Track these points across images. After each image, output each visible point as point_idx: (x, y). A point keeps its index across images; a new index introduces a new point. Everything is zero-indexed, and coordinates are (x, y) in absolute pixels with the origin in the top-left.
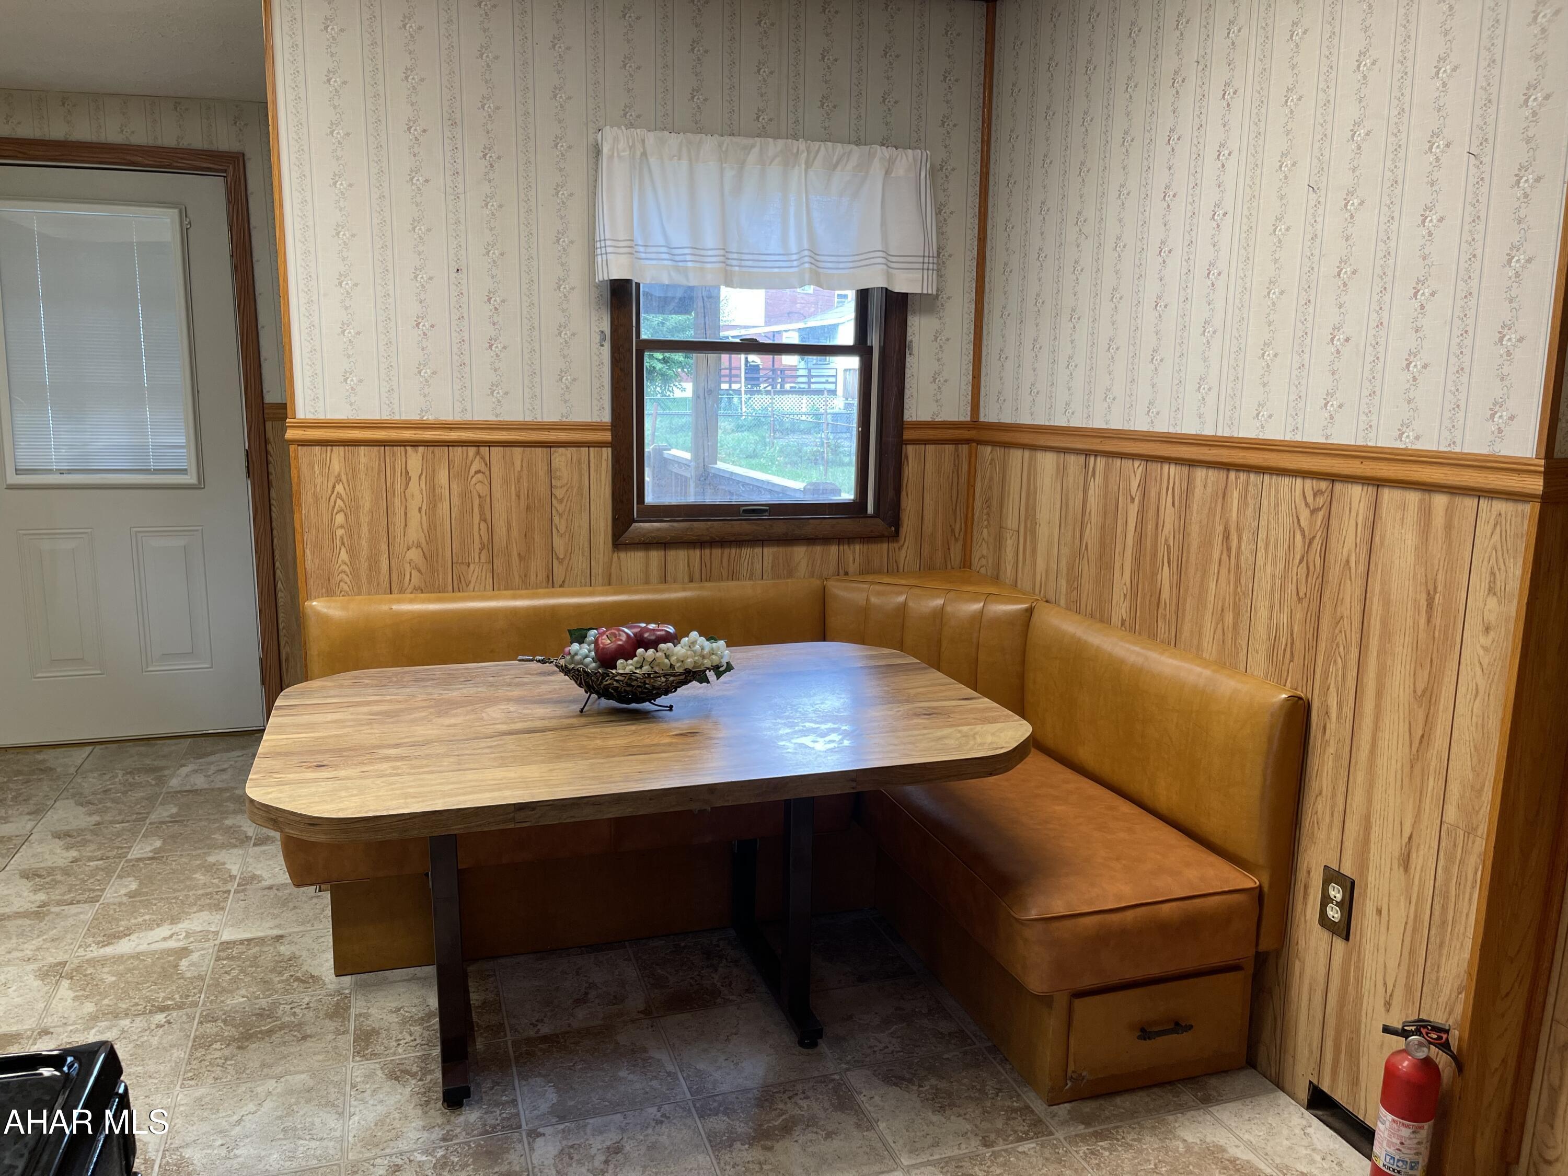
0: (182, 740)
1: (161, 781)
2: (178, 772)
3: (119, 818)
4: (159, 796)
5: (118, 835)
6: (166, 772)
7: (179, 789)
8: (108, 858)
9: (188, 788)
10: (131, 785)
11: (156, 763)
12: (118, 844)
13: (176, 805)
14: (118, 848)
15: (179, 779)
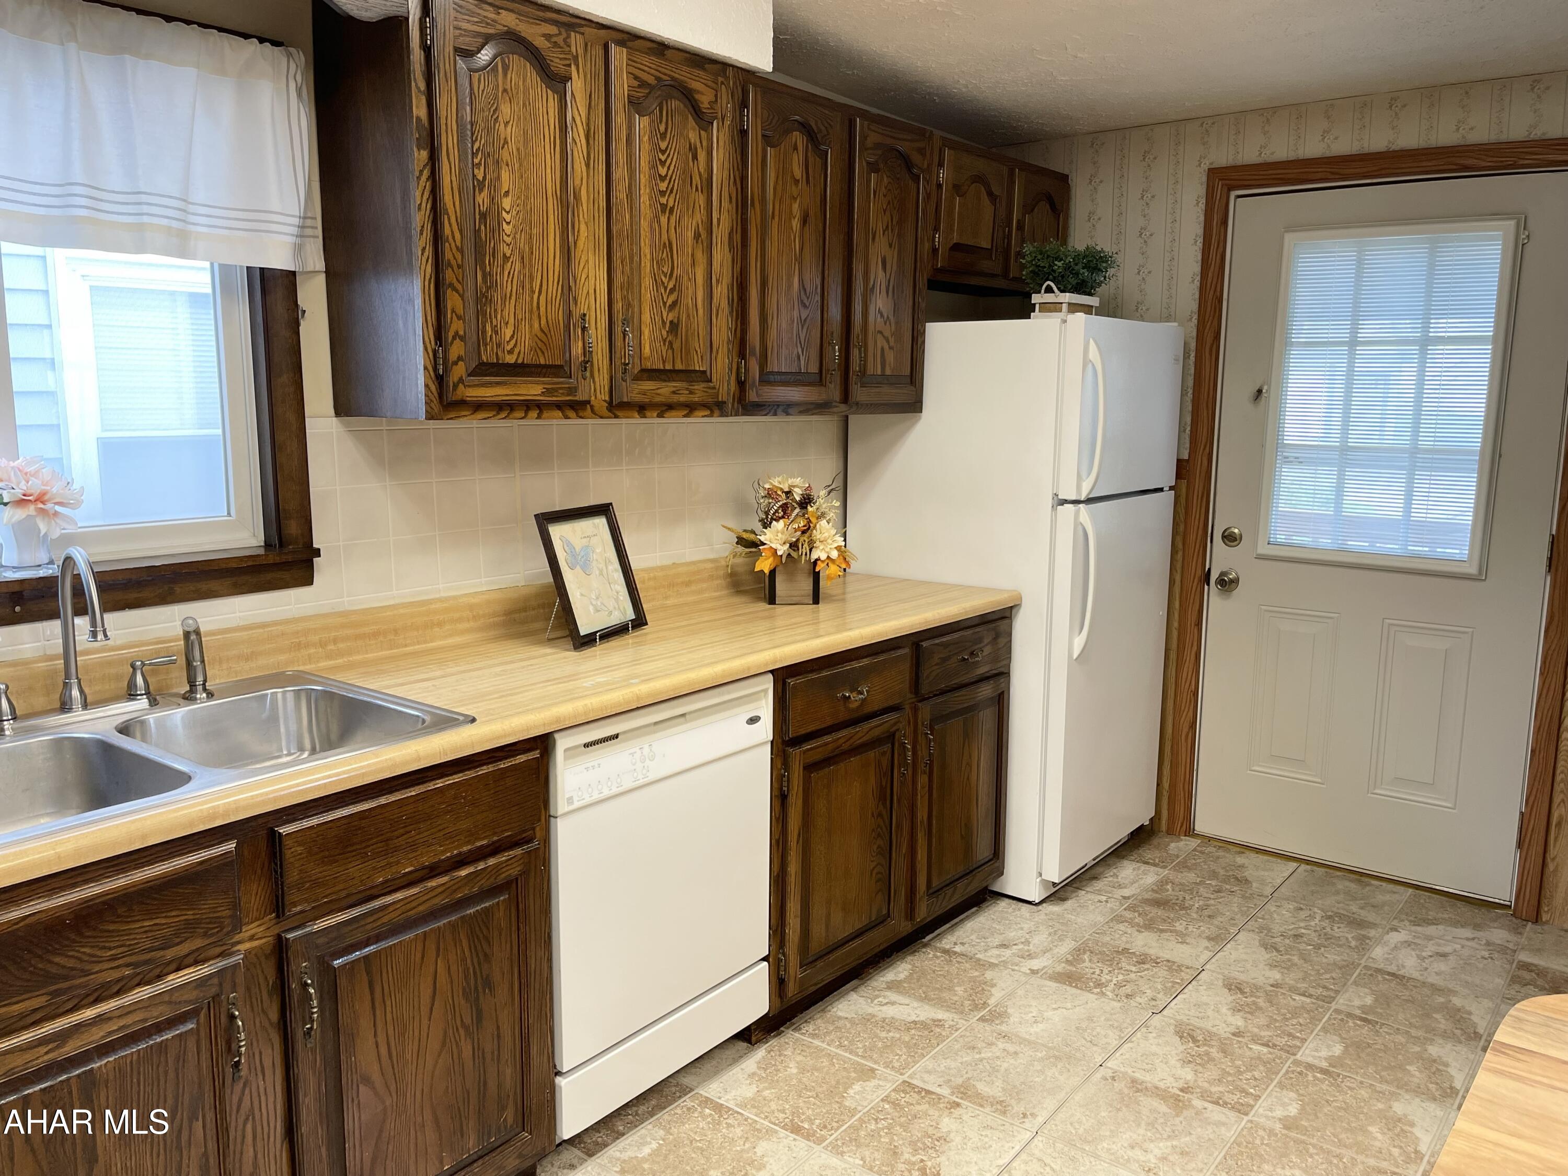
0: (1401, 889)
1: (1363, 944)
2: (1386, 937)
3: (1302, 986)
4: (1355, 968)
5: (1295, 1013)
6: (1372, 933)
7: (1381, 966)
8: (1275, 1045)
9: (1392, 968)
10: (1328, 938)
11: (1363, 913)
12: (1290, 1029)
13: (1373, 992)
14: (1290, 1035)
15: (1386, 949)
